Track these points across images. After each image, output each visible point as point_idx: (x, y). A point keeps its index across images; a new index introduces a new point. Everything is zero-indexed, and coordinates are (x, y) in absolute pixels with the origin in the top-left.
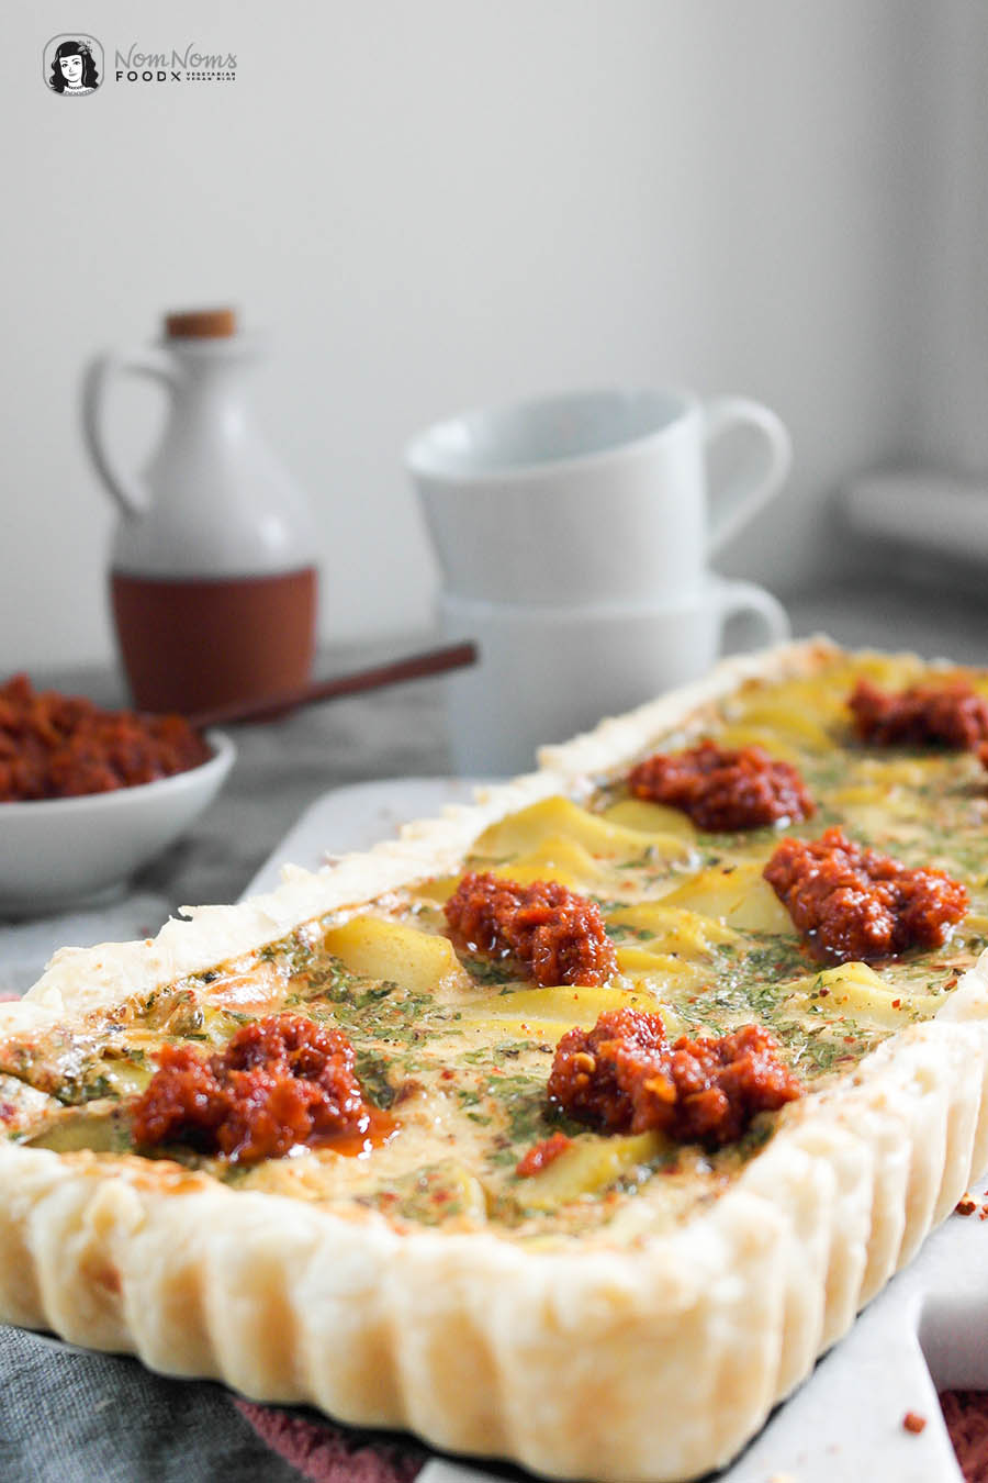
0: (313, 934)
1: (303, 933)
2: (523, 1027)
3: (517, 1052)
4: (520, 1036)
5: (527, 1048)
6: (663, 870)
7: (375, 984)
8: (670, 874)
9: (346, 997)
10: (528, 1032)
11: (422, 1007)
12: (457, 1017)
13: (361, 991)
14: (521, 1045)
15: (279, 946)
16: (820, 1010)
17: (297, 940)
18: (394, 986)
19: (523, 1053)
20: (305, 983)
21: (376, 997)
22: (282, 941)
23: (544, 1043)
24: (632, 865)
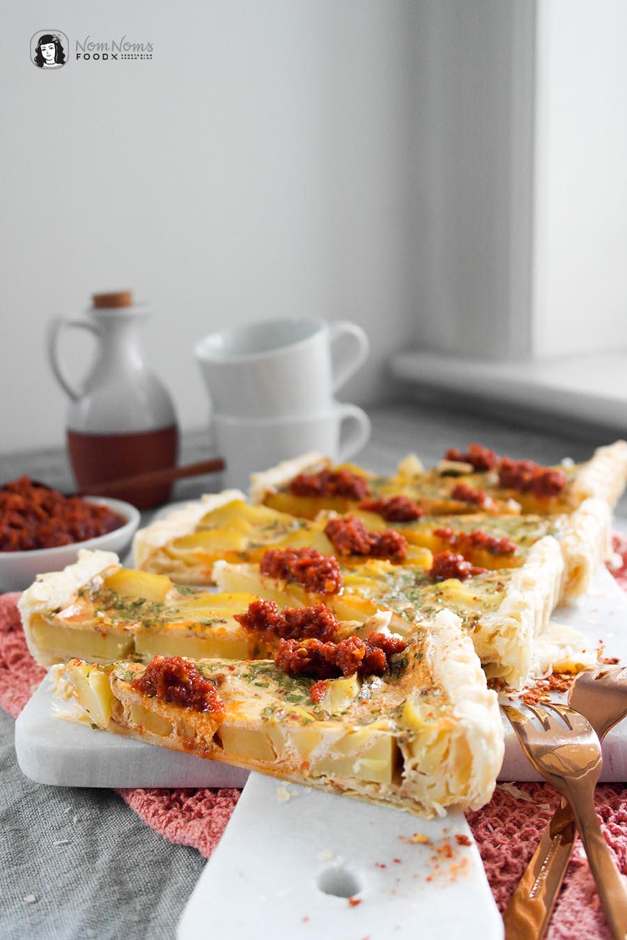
0: (100, 581)
1: (95, 581)
2: (211, 613)
3: (211, 624)
4: (208, 616)
6: (283, 530)
7: (136, 600)
9: (122, 607)
10: (214, 615)
11: (161, 608)
12: (178, 611)
13: (129, 603)
14: (211, 620)
15: (85, 588)
17: (92, 585)
18: (145, 600)
19: (213, 625)
20: (101, 603)
21: (137, 605)
22: (86, 586)
23: (222, 619)
24: (270, 528)
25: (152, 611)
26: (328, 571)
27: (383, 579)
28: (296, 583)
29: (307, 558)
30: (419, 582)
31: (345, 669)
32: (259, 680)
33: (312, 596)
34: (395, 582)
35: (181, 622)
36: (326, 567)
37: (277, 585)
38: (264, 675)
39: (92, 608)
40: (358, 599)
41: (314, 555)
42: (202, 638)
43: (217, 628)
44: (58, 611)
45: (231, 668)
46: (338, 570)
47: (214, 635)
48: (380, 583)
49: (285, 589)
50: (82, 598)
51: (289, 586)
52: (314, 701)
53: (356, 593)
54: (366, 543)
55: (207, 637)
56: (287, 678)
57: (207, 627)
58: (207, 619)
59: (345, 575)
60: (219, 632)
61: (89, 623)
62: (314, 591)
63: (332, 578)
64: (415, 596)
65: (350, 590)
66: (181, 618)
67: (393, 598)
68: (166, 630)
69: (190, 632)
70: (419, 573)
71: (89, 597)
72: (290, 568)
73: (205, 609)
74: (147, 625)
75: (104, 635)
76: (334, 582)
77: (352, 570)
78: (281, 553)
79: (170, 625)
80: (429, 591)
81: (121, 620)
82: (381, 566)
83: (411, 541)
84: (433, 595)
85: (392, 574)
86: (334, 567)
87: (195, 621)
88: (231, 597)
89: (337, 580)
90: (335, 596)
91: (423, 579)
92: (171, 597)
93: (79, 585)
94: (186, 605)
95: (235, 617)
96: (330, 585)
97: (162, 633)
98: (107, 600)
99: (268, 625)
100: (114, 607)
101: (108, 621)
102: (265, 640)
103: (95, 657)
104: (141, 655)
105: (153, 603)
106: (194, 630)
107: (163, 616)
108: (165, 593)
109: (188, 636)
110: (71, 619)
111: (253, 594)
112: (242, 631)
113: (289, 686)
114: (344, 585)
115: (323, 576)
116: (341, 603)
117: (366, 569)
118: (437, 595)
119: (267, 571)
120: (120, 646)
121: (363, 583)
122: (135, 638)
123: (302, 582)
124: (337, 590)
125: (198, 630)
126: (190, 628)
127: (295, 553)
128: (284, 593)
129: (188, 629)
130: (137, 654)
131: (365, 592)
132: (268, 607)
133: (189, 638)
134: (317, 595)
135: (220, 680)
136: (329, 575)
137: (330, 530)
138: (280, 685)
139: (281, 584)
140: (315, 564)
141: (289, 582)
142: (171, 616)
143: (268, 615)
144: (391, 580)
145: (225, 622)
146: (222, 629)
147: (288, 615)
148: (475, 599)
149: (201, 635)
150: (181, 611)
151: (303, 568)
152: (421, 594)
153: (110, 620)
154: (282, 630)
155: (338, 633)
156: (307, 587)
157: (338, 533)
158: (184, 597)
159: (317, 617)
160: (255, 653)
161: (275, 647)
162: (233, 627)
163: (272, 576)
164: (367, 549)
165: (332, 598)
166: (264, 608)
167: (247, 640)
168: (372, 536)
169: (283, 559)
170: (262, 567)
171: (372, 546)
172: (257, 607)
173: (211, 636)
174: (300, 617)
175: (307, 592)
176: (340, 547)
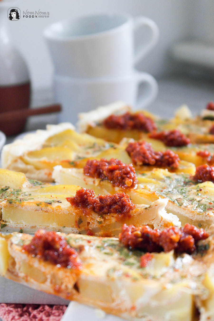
2: (51, 196)
3: (51, 203)
6: (98, 149)
7: (3, 187)
8: (100, 150)
10: (53, 198)
12: (30, 195)
14: (52, 201)
18: (9, 187)
19: (53, 203)
21: (4, 191)
23: (58, 200)
25: (13, 194)
26: (127, 173)
27: (163, 180)
28: (107, 181)
29: (114, 165)
30: (186, 183)
31: (166, 248)
32: (107, 250)
33: (117, 189)
34: (171, 182)
35: (32, 201)
36: (126, 170)
37: (94, 182)
38: (111, 247)
40: (146, 191)
41: (119, 163)
42: (45, 212)
43: (55, 205)
45: (89, 242)
46: (134, 173)
47: (53, 210)
48: (161, 183)
49: (99, 185)
51: (102, 183)
52: (142, 266)
53: (145, 188)
54: (153, 158)
55: (48, 211)
56: (126, 250)
57: (49, 205)
58: (49, 200)
59: (139, 177)
60: (57, 208)
62: (118, 186)
63: (130, 178)
64: (183, 191)
65: (142, 186)
66: (33, 199)
67: (169, 192)
68: (22, 206)
69: (38, 208)
70: (186, 178)
72: (103, 171)
73: (49, 194)
74: (10, 202)
76: (132, 180)
77: (143, 174)
78: (97, 162)
79: (25, 203)
80: (193, 188)
82: (162, 172)
83: (182, 158)
84: (195, 191)
85: (169, 177)
86: (132, 171)
87: (41, 201)
88: (64, 188)
89: (133, 179)
90: (132, 189)
91: (189, 182)
92: (26, 187)
94: (36, 191)
95: (67, 199)
96: (128, 182)
97: (20, 207)
99: (88, 205)
102: (86, 215)
104: (6, 221)
105: (14, 190)
106: (40, 206)
107: (20, 197)
108: (22, 184)
109: (36, 210)
111: (78, 186)
112: (71, 208)
113: (127, 256)
114: (138, 183)
115: (125, 176)
116: (135, 194)
117: (152, 174)
118: (198, 191)
119: (88, 173)
121: (150, 182)
122: (2, 211)
123: (111, 180)
124: (133, 186)
125: (43, 206)
126: (38, 205)
127: (106, 162)
128: (99, 187)
129: (36, 206)
130: (3, 221)
131: (152, 188)
132: (89, 194)
133: (37, 211)
134: (120, 189)
135: (81, 249)
136: (129, 176)
137: (130, 149)
138: (121, 254)
139: (97, 181)
140: (119, 169)
141: (102, 180)
142: (26, 197)
143: (88, 198)
144: (168, 181)
145: (61, 202)
146: (59, 207)
147: (101, 199)
149: (45, 210)
150: (32, 195)
151: (112, 171)
152: (188, 190)
154: (97, 208)
155: (134, 211)
156: (114, 183)
157: (135, 151)
158: (35, 187)
159: (120, 201)
160: (79, 223)
161: (92, 219)
162: (66, 205)
163: (92, 176)
164: (153, 162)
165: (130, 191)
166: (86, 193)
167: (74, 214)
168: (156, 154)
169: (99, 166)
170: (84, 170)
171: (157, 160)
172: (82, 192)
173: (51, 211)
174: (109, 201)
175: (114, 186)
176: (136, 160)
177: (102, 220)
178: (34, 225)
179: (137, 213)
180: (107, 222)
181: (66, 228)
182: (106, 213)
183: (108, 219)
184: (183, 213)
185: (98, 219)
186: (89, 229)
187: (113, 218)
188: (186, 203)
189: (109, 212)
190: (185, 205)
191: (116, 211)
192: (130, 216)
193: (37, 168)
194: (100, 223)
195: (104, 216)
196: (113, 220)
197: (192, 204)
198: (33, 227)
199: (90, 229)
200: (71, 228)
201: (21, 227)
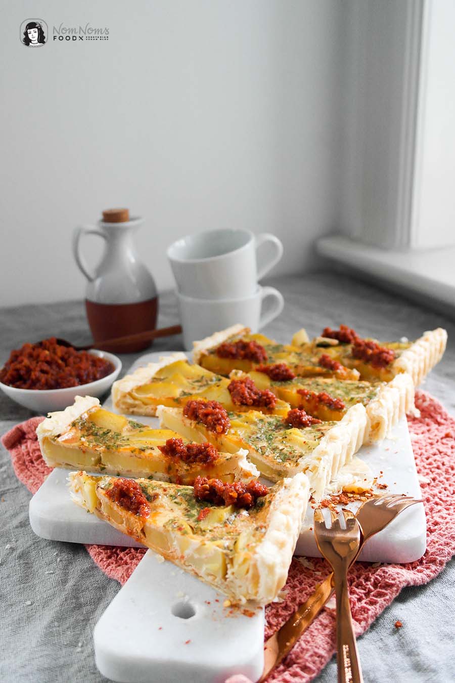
0: (86, 416)
1: (83, 417)
2: (146, 442)
4: (145, 445)
5: (147, 449)
6: (205, 383)
7: (105, 430)
9: (96, 435)
10: (148, 443)
11: (119, 437)
12: (128, 440)
13: (101, 432)
14: (146, 447)
15: (77, 421)
16: (284, 442)
17: (81, 418)
18: (110, 430)
19: (146, 451)
20: (85, 431)
21: (106, 434)
22: (77, 419)
23: (151, 447)
24: (198, 381)
25: (113, 438)
26: (219, 420)
27: (255, 424)
28: (202, 424)
29: (210, 409)
30: (277, 427)
33: (210, 433)
34: (262, 426)
35: (128, 447)
36: (219, 416)
37: (191, 424)
39: (79, 434)
40: (235, 438)
42: (139, 458)
43: (148, 452)
44: (59, 436)
46: (225, 419)
47: (146, 457)
48: (252, 427)
49: (195, 427)
50: (74, 427)
51: (198, 425)
53: (235, 433)
55: (142, 458)
57: (142, 451)
58: (143, 446)
60: (149, 455)
61: (76, 444)
62: (211, 431)
63: (220, 424)
64: (271, 437)
65: (232, 431)
66: (129, 445)
67: (257, 438)
68: (119, 452)
69: (132, 454)
70: (279, 421)
71: (79, 427)
72: (199, 414)
73: (144, 439)
74: (108, 448)
75: (84, 452)
76: (222, 427)
77: (239, 416)
79: (121, 449)
80: (280, 434)
81: (94, 443)
82: (256, 415)
84: (281, 438)
85: (262, 420)
86: (223, 417)
87: (136, 447)
89: (224, 425)
90: (223, 435)
91: (280, 425)
92: (126, 430)
93: (73, 420)
94: (133, 436)
95: (159, 447)
96: (219, 428)
97: (117, 453)
98: (89, 429)
99: (176, 454)
100: (92, 434)
101: (87, 444)
102: (174, 463)
103: (79, 464)
104: (105, 465)
105: (115, 433)
106: (135, 453)
107: (118, 443)
108: (122, 428)
110: (66, 441)
112: (162, 456)
114: (230, 427)
115: (216, 422)
116: (225, 439)
117: (246, 416)
118: (283, 438)
119: (187, 414)
120: (93, 459)
121: (242, 427)
122: (101, 455)
123: (205, 424)
124: (224, 431)
125: (137, 453)
126: (132, 452)
127: (204, 404)
128: (195, 429)
129: (131, 452)
130: (103, 465)
131: (241, 433)
132: (178, 443)
133: (132, 457)
134: (213, 433)
136: (219, 422)
137: (232, 387)
139: (194, 423)
140: (213, 414)
141: (198, 423)
142: (123, 443)
143: (177, 448)
144: (260, 425)
145: (154, 449)
146: (151, 454)
148: (305, 442)
149: (139, 456)
150: (130, 440)
151: (206, 415)
152: (275, 436)
153: (88, 443)
154: (185, 457)
155: (216, 461)
156: (207, 427)
157: (235, 390)
158: (134, 430)
159: (205, 451)
160: (169, 469)
161: (180, 466)
162: (157, 453)
163: (189, 418)
164: (251, 402)
165: (221, 436)
166: (175, 443)
167: (164, 461)
168: (256, 394)
169: (196, 408)
170: (184, 411)
171: (254, 400)
172: (171, 442)
173: (144, 457)
174: (195, 450)
175: (208, 430)
176: (235, 400)
177: (189, 468)
178: (129, 469)
179: (219, 463)
180: (193, 470)
181: (158, 473)
182: (192, 462)
183: (194, 468)
184: (264, 461)
185: (185, 467)
186: (177, 475)
187: (198, 466)
188: (268, 452)
189: (195, 461)
190: (267, 454)
191: (201, 460)
192: (213, 466)
193: (145, 404)
194: (187, 470)
195: (191, 464)
196: (199, 468)
197: (274, 453)
198: (128, 471)
199: (179, 475)
200: (162, 474)
201: (119, 470)
